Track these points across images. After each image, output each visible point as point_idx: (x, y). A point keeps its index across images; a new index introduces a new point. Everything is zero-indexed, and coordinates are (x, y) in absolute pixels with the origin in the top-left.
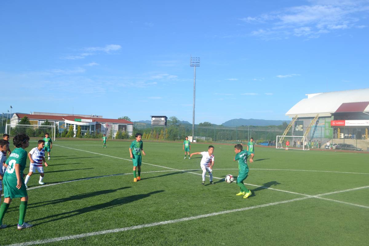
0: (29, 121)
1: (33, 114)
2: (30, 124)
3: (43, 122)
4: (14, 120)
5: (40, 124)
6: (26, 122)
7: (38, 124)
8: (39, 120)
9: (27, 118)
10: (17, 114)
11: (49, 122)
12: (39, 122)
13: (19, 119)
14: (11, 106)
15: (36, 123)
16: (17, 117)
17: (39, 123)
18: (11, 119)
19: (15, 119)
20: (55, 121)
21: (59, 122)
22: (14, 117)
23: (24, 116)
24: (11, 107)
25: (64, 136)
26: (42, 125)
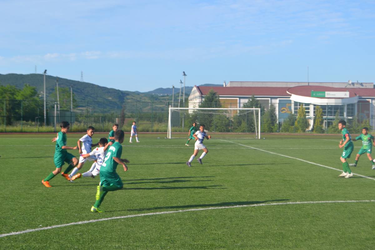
0: (219, 101)
1: (228, 85)
2: (220, 107)
3: (246, 101)
4: (194, 98)
5: (242, 105)
6: (213, 102)
7: (238, 104)
8: (240, 98)
9: (214, 94)
10: (198, 88)
11: (258, 100)
12: (240, 101)
13: (202, 97)
14: (184, 72)
15: (234, 103)
16: (198, 94)
17: (240, 103)
18: (190, 98)
19: (196, 98)
20: (272, 98)
21: (278, 99)
22: (194, 93)
23: (210, 91)
24: (185, 75)
25: (287, 130)
26: (245, 107)
